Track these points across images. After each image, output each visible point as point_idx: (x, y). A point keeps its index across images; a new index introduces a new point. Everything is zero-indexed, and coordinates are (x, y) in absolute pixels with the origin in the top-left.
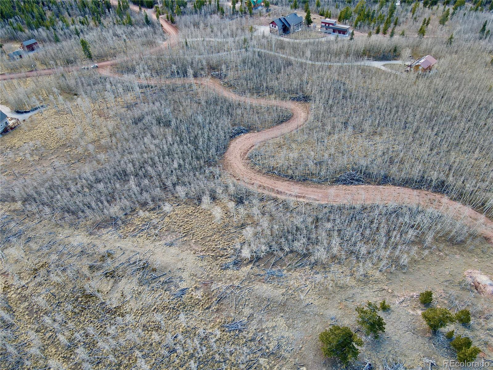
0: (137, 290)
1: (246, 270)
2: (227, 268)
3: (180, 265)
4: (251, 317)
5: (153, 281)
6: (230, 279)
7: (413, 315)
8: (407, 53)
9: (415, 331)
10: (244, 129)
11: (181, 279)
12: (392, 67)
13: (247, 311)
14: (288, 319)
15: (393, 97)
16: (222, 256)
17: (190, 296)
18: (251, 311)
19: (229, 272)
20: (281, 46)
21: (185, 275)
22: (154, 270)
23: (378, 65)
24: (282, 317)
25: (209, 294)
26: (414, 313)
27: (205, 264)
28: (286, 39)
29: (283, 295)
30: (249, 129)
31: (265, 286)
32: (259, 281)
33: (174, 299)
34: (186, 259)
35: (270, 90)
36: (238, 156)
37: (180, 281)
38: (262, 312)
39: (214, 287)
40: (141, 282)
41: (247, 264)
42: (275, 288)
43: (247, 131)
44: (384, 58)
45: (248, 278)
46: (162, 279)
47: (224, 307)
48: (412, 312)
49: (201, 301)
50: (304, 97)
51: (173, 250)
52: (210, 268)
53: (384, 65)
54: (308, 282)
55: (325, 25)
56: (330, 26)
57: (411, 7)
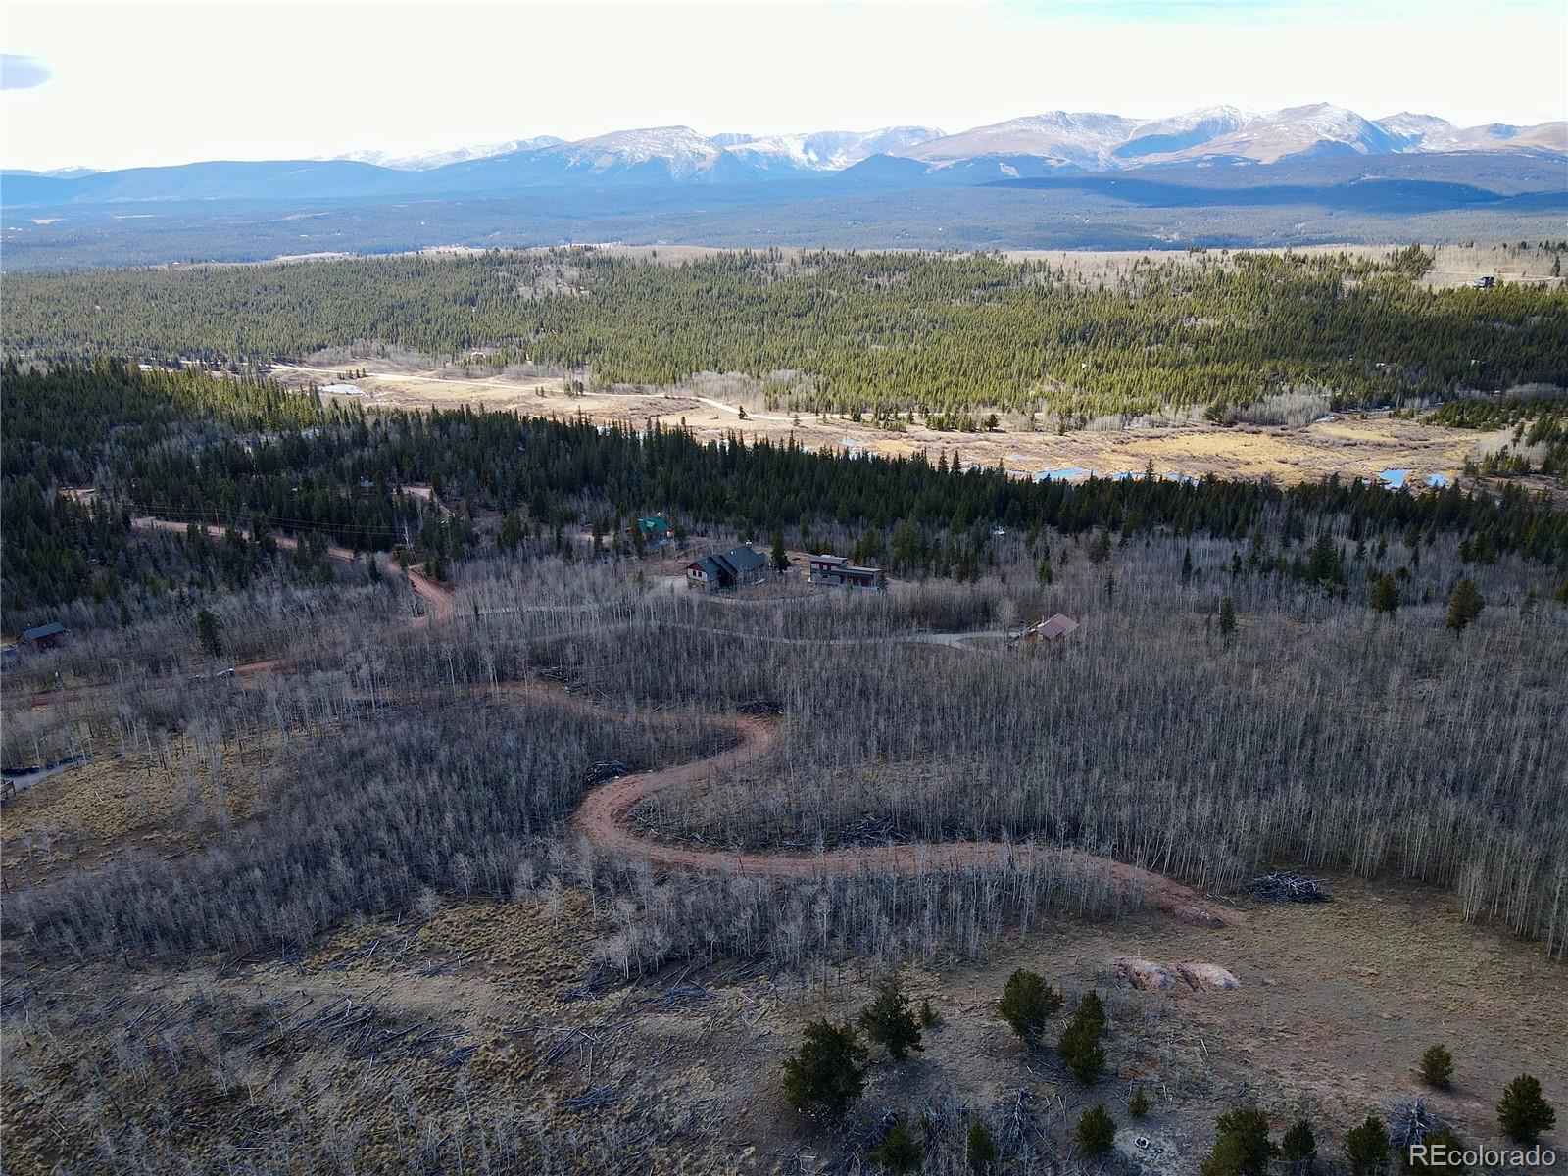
0: (345, 1070)
1: (615, 998)
2: (573, 997)
3: (456, 1005)
4: (630, 1077)
5: (387, 1046)
6: (581, 1017)
7: (990, 1027)
8: (1008, 610)
9: (992, 1052)
10: (620, 767)
11: (459, 1030)
12: (977, 643)
13: (620, 1068)
14: (718, 1068)
15: (976, 688)
16: (563, 979)
17: (482, 1058)
18: (630, 1066)
19: (578, 1005)
20: (717, 611)
21: (468, 1023)
22: (392, 1022)
23: (952, 640)
24: (702, 1065)
25: (528, 1052)
26: (995, 1024)
27: (521, 996)
28: (727, 600)
29: (704, 1026)
30: (635, 765)
31: (663, 1019)
32: (650, 1011)
33: (441, 1070)
34: (472, 993)
35: (687, 693)
36: (606, 816)
37: (457, 1035)
38: (657, 1063)
39: (539, 1036)
40: (354, 1054)
41: (620, 988)
42: (688, 1017)
43: (628, 770)
44: (959, 625)
45: (626, 1009)
46: (409, 1038)
47: (564, 1070)
48: (988, 1024)
49: (509, 1067)
50: (769, 704)
51: (439, 981)
52: (533, 1002)
53: (960, 641)
54: (762, 1000)
55: (821, 568)
56: (833, 568)
57: (1024, 536)
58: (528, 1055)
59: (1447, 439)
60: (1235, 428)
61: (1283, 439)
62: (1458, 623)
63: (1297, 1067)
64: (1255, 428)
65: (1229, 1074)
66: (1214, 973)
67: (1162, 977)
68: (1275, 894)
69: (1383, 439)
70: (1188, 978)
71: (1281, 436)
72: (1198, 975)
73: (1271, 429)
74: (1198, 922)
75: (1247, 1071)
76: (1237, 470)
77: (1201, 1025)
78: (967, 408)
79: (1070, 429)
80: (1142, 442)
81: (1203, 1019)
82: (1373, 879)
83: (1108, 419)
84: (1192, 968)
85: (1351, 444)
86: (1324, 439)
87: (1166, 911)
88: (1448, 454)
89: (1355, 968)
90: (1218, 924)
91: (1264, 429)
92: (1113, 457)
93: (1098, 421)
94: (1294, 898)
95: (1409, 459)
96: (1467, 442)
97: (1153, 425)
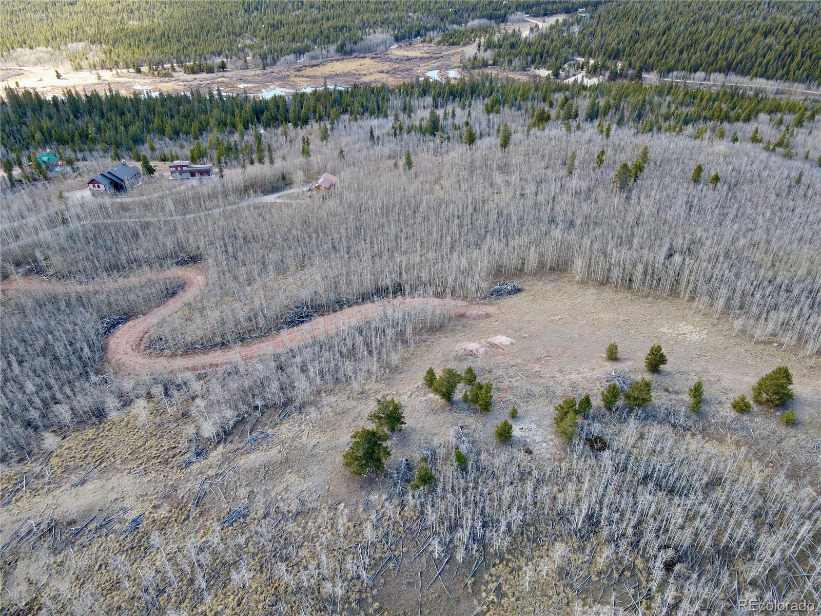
0: (54, 562)
1: (216, 455)
2: (189, 463)
3: (113, 496)
4: (251, 495)
5: (78, 537)
6: (201, 473)
7: (426, 400)
8: (299, 176)
9: (434, 412)
10: (119, 319)
11: (125, 510)
12: (288, 197)
13: (243, 492)
14: (299, 471)
15: (306, 224)
16: (174, 456)
17: (151, 520)
18: (249, 489)
19: (195, 467)
20: (124, 208)
21: (127, 503)
22: (72, 523)
23: (271, 198)
24: (290, 473)
25: (179, 504)
26: (426, 398)
27: (154, 475)
29: (279, 452)
30: (128, 316)
31: (252, 456)
32: (242, 454)
33: (127, 537)
34: (119, 485)
35: (135, 263)
36: (129, 350)
37: (125, 513)
38: (263, 481)
39: (180, 493)
40: (55, 551)
41: (215, 448)
42: (266, 451)
43: (126, 319)
44: (274, 189)
45: (226, 459)
46: (92, 526)
47: (209, 506)
48: (424, 399)
49: (170, 518)
50: (191, 258)
51: (89, 486)
52: (164, 476)
53: (279, 197)
54: (303, 427)
55: (177, 169)
56: (185, 169)
57: (280, 131)
58: (181, 506)
59: (449, 52)
60: (353, 56)
61: (377, 60)
62: (505, 144)
63: (560, 371)
64: (362, 55)
65: (537, 384)
66: (502, 339)
67: (483, 349)
68: (502, 294)
69: (422, 55)
70: (493, 345)
71: (376, 58)
72: (496, 342)
73: (370, 55)
74: (479, 317)
75: (543, 380)
76: (361, 80)
77: (514, 366)
78: (205, 59)
79: (267, 65)
80: (309, 69)
81: (512, 363)
82: (535, 275)
83: (288, 57)
84: (491, 340)
85: (409, 59)
86: (396, 57)
87: (462, 316)
88: (452, 60)
89: (552, 318)
90: (488, 316)
91: (366, 55)
92: (296, 79)
93: (282, 59)
94: (510, 293)
95: (437, 64)
96: (458, 53)
97: (313, 58)
